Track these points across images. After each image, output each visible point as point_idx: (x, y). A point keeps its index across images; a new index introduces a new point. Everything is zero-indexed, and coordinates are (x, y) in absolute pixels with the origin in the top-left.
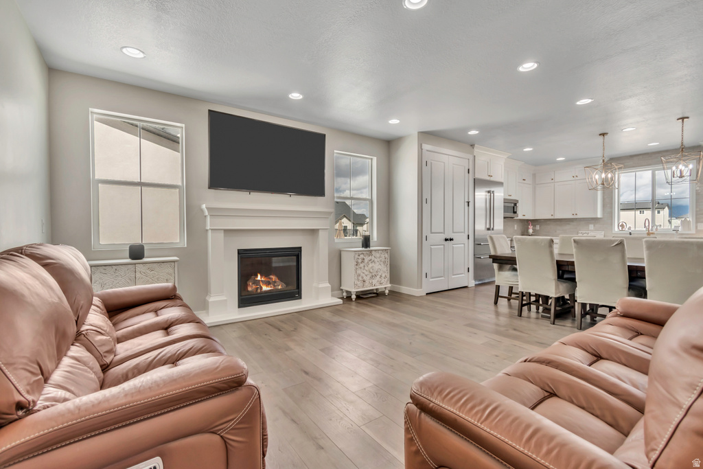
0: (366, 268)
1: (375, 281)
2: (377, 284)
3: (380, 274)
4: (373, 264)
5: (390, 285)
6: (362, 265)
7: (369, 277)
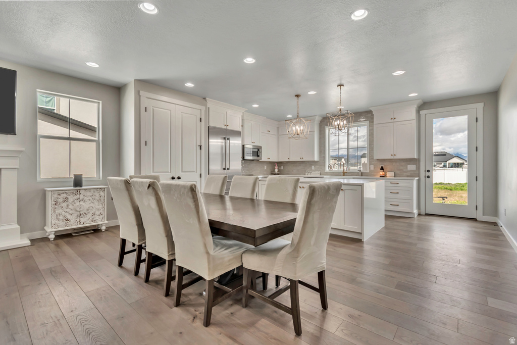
0: (70, 207)
1: (83, 220)
2: (88, 222)
3: (93, 212)
4: (82, 203)
5: (106, 222)
6: (64, 205)
7: (75, 215)
